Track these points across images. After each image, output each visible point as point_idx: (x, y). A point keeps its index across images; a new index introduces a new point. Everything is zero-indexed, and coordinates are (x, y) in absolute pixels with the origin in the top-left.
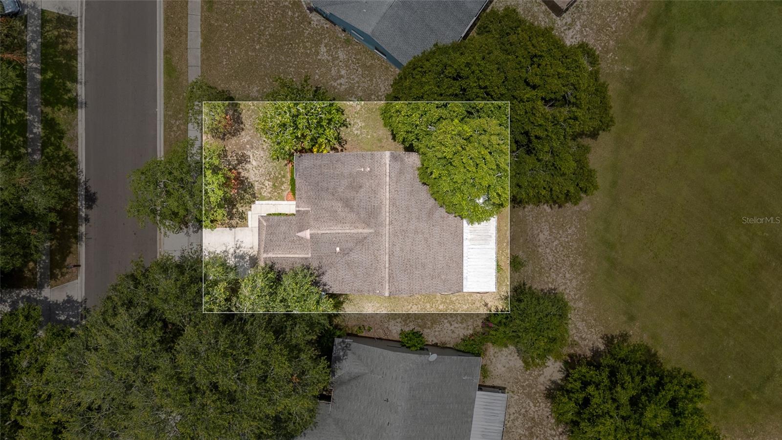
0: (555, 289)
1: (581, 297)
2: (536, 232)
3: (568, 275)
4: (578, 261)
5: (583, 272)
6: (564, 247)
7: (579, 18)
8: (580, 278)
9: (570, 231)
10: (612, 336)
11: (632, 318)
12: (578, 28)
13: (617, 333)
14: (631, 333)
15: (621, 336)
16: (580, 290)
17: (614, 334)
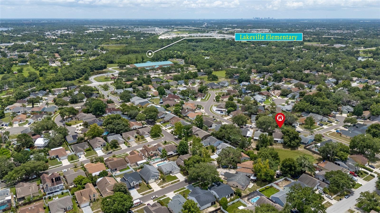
0: (273, 146)
2: (280, 146)
4: (276, 148)
6: (278, 147)
7: (304, 150)
9: (280, 148)
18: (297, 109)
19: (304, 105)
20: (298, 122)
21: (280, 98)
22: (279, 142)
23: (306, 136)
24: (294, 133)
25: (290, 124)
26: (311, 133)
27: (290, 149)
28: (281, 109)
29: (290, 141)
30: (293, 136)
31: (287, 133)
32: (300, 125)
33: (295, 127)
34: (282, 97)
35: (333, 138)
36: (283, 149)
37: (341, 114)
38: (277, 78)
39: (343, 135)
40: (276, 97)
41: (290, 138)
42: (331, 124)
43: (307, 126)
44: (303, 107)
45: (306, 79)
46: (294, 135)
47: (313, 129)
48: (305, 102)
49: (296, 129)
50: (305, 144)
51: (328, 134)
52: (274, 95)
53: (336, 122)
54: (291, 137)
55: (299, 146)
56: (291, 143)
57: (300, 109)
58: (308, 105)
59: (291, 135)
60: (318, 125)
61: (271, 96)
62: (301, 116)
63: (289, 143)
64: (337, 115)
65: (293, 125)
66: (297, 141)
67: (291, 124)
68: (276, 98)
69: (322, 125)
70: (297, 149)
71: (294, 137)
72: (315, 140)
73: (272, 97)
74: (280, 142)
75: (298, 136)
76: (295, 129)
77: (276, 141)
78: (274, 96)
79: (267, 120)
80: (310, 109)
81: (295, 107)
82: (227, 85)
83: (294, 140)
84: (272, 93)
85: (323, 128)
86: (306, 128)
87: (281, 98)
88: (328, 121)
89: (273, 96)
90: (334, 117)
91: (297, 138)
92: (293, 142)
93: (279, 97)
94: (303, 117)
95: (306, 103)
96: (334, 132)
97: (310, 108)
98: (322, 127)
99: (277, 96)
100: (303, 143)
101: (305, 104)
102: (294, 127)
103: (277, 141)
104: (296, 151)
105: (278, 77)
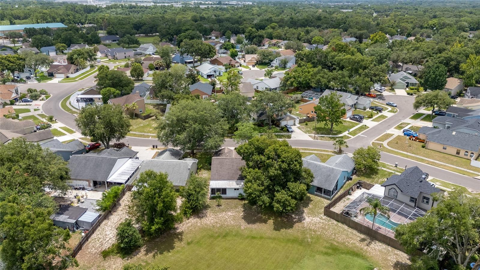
0: (207, 216)
1: (202, 225)
2: (232, 211)
3: (212, 221)
4: (219, 225)
5: (213, 226)
6: (225, 220)
7: (326, 221)
8: (211, 225)
9: (232, 222)
10: (182, 235)
11: (189, 244)
12: (321, 221)
13: (183, 237)
14: (182, 243)
15: (182, 239)
16: (205, 224)
17: (183, 236)
18: (292, 83)
19: (309, 72)
20: (297, 115)
21: (256, 68)
22: (229, 194)
23: (324, 159)
24: (284, 155)
25: (273, 121)
26: (338, 146)
27: (271, 222)
28: (255, 87)
29: (271, 192)
30: (280, 168)
31: (256, 157)
32: (301, 122)
33: (288, 131)
34: (261, 67)
35: (407, 156)
36: (244, 225)
37: (392, 90)
38: (254, 38)
39: (431, 145)
40: (247, 67)
41: (270, 178)
42: (380, 114)
43: (322, 125)
44: (306, 77)
45: (306, 37)
46: (284, 166)
47: (340, 132)
48: (310, 65)
49: (293, 135)
50: (327, 193)
51: (385, 144)
52: (245, 64)
53: (390, 108)
54: (272, 172)
55: (306, 205)
56: (272, 197)
57: (300, 83)
58: (319, 72)
59: (271, 166)
60: (348, 120)
61: (236, 65)
62: (302, 100)
63: (266, 198)
64: (385, 93)
65: (283, 123)
66: (298, 187)
67: (275, 123)
68: (248, 70)
69: (360, 119)
70: (300, 220)
71: (285, 172)
72: (355, 171)
73: (240, 68)
74: (236, 194)
75: (301, 164)
76: (289, 137)
77: (218, 190)
78: (244, 67)
79: (191, 113)
80: (324, 81)
81: (287, 80)
82: (151, 53)
83: (284, 186)
84: (242, 62)
85: (365, 127)
86: (319, 131)
87: (258, 69)
88: (371, 108)
89: (241, 65)
90: (381, 97)
91: (297, 176)
92: (281, 195)
93: (254, 66)
94: (306, 101)
95: (312, 69)
96: (399, 137)
97: (323, 77)
98: (361, 125)
99: (251, 67)
100: (319, 189)
101: (310, 70)
102: (286, 129)
103: (224, 191)
104: (296, 230)
105: (256, 36)
